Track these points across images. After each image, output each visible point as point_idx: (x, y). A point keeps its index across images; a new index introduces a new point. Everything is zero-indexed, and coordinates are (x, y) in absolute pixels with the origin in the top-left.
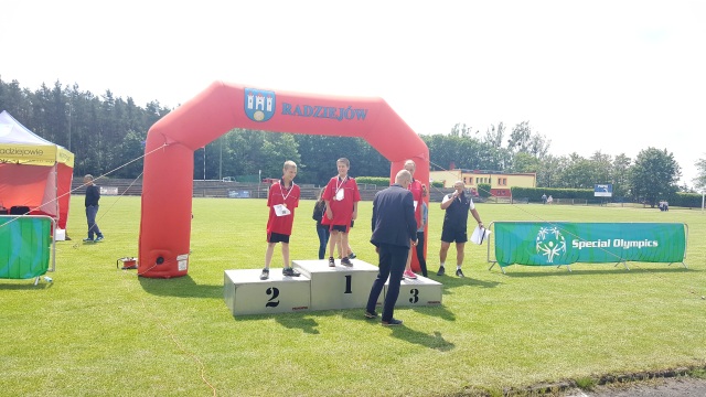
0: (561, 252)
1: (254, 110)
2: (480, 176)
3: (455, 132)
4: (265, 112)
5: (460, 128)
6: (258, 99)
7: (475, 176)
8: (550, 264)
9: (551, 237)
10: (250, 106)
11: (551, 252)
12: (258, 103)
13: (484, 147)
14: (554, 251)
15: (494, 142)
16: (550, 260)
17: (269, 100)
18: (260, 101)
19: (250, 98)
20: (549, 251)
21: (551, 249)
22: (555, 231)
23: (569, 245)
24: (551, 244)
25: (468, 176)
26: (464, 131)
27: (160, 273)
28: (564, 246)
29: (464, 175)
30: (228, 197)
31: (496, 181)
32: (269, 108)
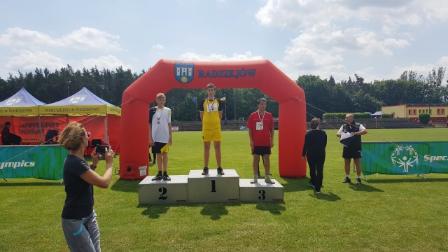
0: (414, 164)
1: (181, 76)
2: (422, 108)
3: (403, 77)
4: (188, 77)
5: (408, 74)
6: (183, 69)
7: (418, 109)
8: (406, 174)
9: (405, 153)
10: (178, 74)
11: (406, 164)
12: (183, 72)
13: (426, 87)
14: (408, 163)
15: (435, 83)
16: (406, 170)
17: (190, 69)
18: (184, 70)
19: (178, 69)
20: (403, 164)
21: (405, 162)
22: (410, 149)
23: (421, 158)
24: (405, 158)
25: (412, 108)
26: (410, 76)
27: (129, 177)
28: (417, 159)
29: (409, 108)
30: (239, 130)
31: (436, 111)
32: (190, 74)
